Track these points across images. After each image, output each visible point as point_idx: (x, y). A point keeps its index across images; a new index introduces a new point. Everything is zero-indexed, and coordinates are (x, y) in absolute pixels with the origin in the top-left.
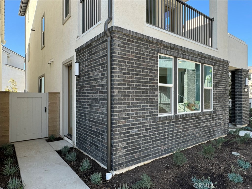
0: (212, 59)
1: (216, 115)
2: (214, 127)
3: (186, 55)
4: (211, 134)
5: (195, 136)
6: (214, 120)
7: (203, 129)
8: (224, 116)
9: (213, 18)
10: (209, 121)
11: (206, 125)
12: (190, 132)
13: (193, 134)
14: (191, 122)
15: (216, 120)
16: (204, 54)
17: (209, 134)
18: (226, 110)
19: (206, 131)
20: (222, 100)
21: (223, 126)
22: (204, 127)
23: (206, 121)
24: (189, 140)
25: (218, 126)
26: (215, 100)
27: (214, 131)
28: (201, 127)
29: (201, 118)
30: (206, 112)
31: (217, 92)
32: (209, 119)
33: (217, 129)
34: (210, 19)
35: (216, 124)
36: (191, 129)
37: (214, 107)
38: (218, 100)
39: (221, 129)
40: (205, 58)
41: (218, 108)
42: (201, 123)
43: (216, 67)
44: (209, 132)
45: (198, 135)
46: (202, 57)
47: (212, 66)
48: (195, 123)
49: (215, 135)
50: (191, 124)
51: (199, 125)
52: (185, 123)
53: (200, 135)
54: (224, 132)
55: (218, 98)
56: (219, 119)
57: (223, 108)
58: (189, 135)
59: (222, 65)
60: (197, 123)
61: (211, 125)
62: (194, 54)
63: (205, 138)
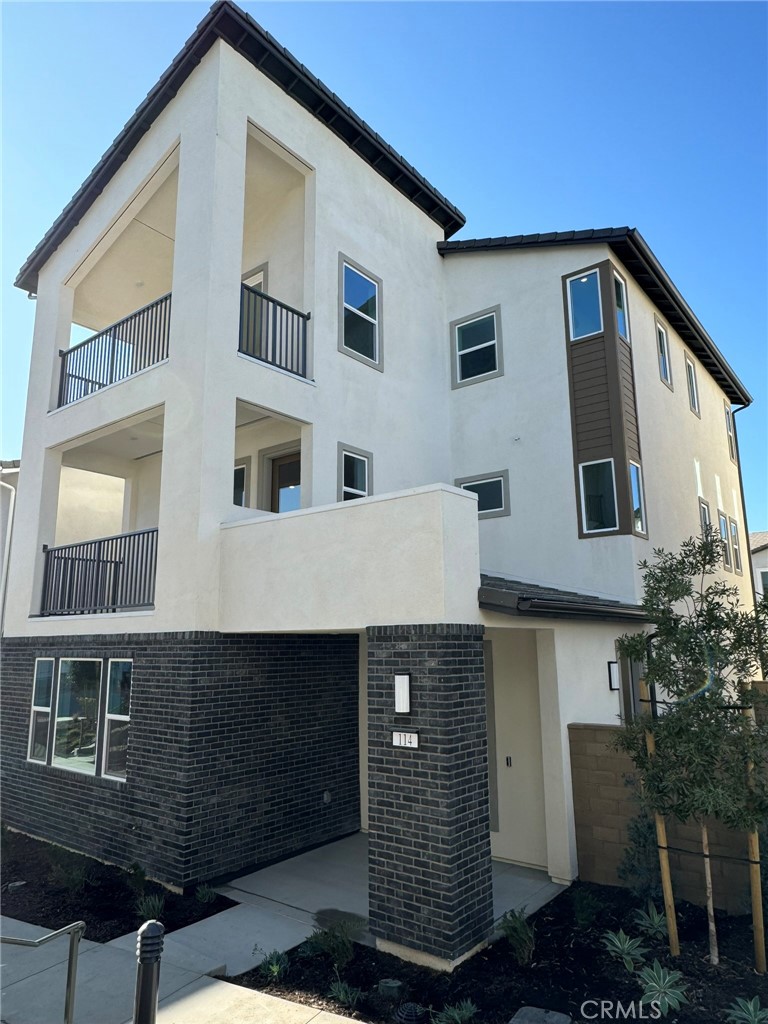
1: (135, 800)
2: (126, 831)
3: (72, 649)
5: (78, 829)
6: (127, 812)
10: (113, 808)
11: (104, 814)
12: (68, 813)
13: (73, 821)
14: (71, 791)
16: (105, 636)
20: (160, 759)
22: (99, 817)
23: (105, 806)
24: (63, 831)
25: (140, 836)
29: (91, 790)
30: (105, 780)
32: (113, 801)
36: (70, 808)
37: (128, 773)
42: (92, 802)
46: (102, 644)
47: (131, 660)
48: (79, 799)
51: (87, 807)
54: (161, 870)
59: (163, 650)
60: (82, 800)
61: (116, 822)
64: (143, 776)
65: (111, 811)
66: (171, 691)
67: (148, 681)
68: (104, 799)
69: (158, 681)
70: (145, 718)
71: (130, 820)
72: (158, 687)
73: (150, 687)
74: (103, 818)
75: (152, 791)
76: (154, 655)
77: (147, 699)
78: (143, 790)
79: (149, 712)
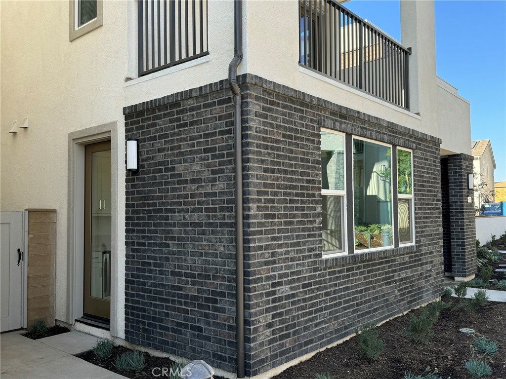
0: (411, 137)
1: (422, 255)
2: (418, 279)
3: (366, 129)
4: (414, 295)
5: (387, 300)
6: (418, 265)
7: (400, 285)
8: (435, 256)
9: (410, 49)
10: (411, 267)
11: (405, 275)
12: (378, 292)
13: (384, 296)
14: (379, 269)
15: (421, 265)
16: (397, 125)
17: (411, 296)
18: (439, 242)
19: (405, 288)
20: (432, 222)
21: (435, 279)
22: (402, 280)
23: (405, 268)
24: (376, 310)
25: (426, 277)
26: (419, 223)
27: (419, 289)
28: (396, 281)
29: (395, 260)
30: (404, 248)
31: (421, 204)
32: (410, 262)
33: (424, 284)
34: (404, 50)
35: (421, 274)
36: (380, 286)
37: (416, 237)
38: (424, 222)
39: (431, 285)
40: (400, 133)
41: (424, 240)
42: (395, 271)
43: (419, 153)
44: (410, 292)
45: (391, 298)
46: (394, 132)
47: (411, 151)
48: (386, 273)
49: (421, 298)
50: (380, 275)
51: (393, 277)
52: (369, 272)
53: (396, 297)
54: (436, 292)
55: (425, 218)
56: (426, 263)
57: (432, 240)
58: (377, 298)
59: (428, 147)
60: (389, 272)
61: (413, 276)
62: (380, 126)
63: (404, 305)
64: (425, 236)
65: (409, 270)
66: (433, 176)
67: (422, 168)
68: (404, 264)
69: (427, 169)
70: (423, 195)
71: (421, 270)
72: (428, 173)
73: (424, 172)
74: (405, 278)
75: (429, 244)
76: (425, 150)
77: (423, 181)
78: (425, 246)
79: (424, 191)
